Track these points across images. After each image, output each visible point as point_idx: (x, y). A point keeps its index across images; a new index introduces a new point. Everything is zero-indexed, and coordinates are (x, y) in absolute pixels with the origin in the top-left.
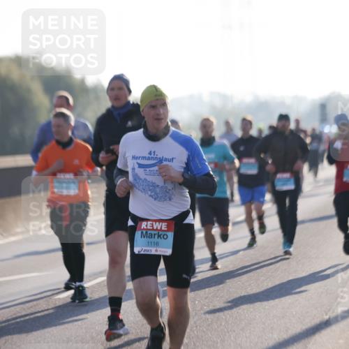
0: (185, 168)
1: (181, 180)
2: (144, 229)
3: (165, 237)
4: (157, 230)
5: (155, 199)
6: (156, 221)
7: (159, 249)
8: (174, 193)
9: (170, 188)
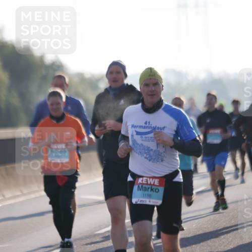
0: (174, 135)
1: (172, 144)
2: (140, 183)
3: (157, 190)
4: (150, 184)
5: (150, 160)
6: (150, 178)
7: (151, 200)
8: (166, 155)
9: (162, 152)
